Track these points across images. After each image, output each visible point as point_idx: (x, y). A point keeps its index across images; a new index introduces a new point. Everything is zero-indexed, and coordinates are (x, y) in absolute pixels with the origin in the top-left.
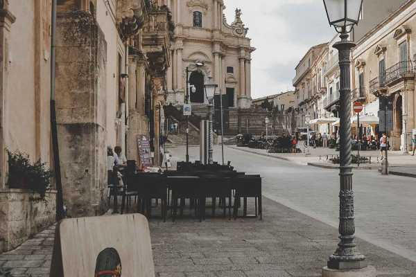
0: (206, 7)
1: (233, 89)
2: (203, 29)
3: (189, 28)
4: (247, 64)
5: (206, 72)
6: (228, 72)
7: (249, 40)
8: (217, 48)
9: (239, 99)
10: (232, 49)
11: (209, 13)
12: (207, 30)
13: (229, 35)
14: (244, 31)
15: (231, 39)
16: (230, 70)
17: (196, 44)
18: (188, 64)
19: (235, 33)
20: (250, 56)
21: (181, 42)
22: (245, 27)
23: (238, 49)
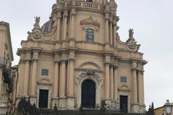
0: (98, 25)
1: (126, 97)
2: (95, 43)
3: (81, 42)
4: (140, 75)
5: (97, 80)
6: (122, 81)
7: (141, 54)
8: (108, 59)
9: (132, 105)
10: (124, 61)
11: (101, 31)
12: (99, 44)
13: (122, 50)
14: (137, 47)
15: (124, 53)
16: (123, 79)
17: (87, 56)
18: (79, 73)
19: (129, 49)
20: (143, 68)
21: (74, 53)
22: (137, 44)
23: (131, 61)
